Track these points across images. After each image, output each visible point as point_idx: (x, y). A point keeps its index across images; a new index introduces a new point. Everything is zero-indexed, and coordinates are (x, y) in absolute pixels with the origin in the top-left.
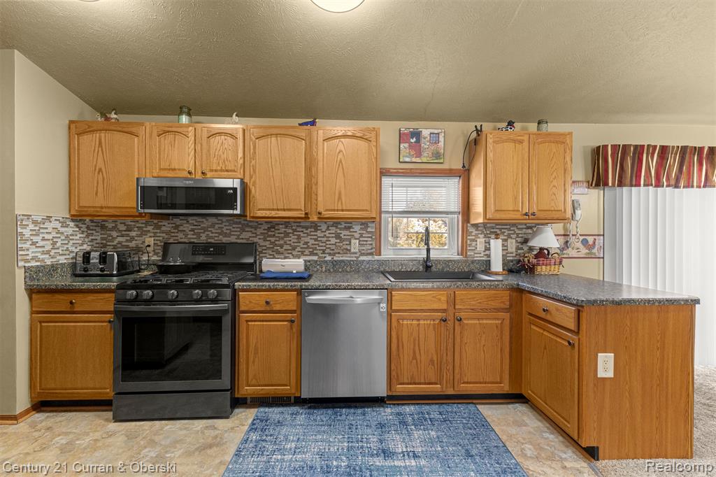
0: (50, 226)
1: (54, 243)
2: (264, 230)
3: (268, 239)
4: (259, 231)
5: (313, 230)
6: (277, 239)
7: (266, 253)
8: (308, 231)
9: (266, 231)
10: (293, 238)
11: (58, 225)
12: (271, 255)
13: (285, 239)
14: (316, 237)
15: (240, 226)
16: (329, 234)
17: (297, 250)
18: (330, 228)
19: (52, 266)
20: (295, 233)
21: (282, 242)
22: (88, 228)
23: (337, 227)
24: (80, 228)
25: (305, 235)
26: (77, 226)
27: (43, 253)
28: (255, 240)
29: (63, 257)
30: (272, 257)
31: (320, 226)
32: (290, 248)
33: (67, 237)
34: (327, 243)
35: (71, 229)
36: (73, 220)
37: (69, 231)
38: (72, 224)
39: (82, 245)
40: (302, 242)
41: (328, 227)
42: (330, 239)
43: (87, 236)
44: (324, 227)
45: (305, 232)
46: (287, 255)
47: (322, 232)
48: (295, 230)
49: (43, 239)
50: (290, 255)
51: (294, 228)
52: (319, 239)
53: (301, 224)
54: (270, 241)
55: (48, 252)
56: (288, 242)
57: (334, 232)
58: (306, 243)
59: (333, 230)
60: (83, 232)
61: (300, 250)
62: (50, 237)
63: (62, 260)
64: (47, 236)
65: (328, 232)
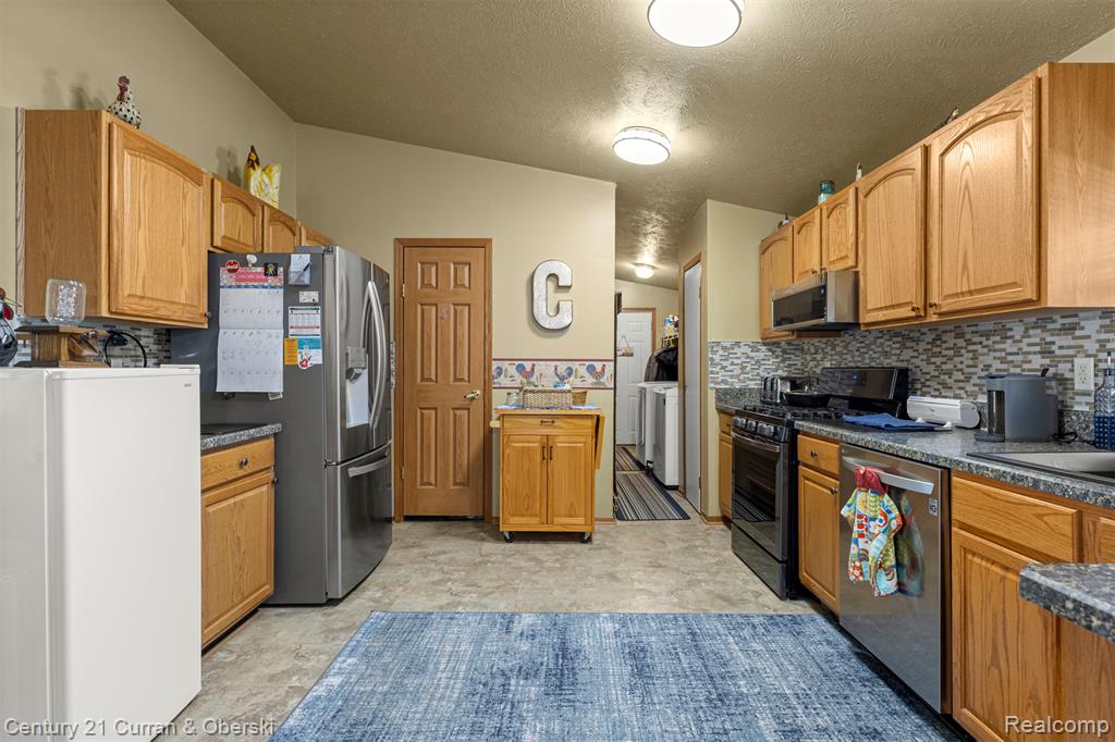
0: (739, 351)
1: (743, 368)
2: (928, 343)
3: (933, 360)
4: (922, 346)
5: (998, 338)
6: (945, 360)
7: (929, 386)
8: (990, 343)
9: (929, 347)
10: (967, 357)
11: (748, 350)
12: (935, 390)
13: (956, 359)
14: (1003, 354)
15: (900, 339)
16: (1029, 345)
17: (972, 381)
18: (1031, 332)
19: (740, 390)
20: (970, 348)
21: (949, 366)
22: (784, 352)
23: (1044, 329)
24: (773, 352)
25: (986, 350)
26: (770, 350)
27: (732, 377)
28: (917, 362)
29: (753, 382)
30: (937, 393)
31: (1011, 329)
32: (962, 377)
33: (758, 361)
34: (1026, 366)
35: (763, 351)
36: (765, 344)
37: (760, 355)
38: (763, 348)
39: (776, 370)
40: (981, 366)
41: (1027, 329)
42: (1031, 357)
43: (783, 361)
44: (1018, 330)
45: (985, 343)
46: (958, 392)
47: (1014, 342)
48: (969, 342)
49: (732, 364)
50: (962, 392)
51: (968, 336)
52: (1010, 358)
53: (980, 328)
54: (934, 363)
55: (737, 377)
56: (959, 366)
57: (1037, 340)
58: (987, 367)
59: (1036, 335)
60: (777, 357)
61: (978, 381)
62: (739, 361)
63: (752, 385)
64: (736, 361)
65: (1026, 341)
